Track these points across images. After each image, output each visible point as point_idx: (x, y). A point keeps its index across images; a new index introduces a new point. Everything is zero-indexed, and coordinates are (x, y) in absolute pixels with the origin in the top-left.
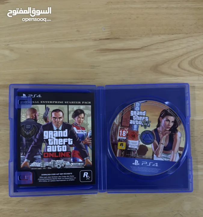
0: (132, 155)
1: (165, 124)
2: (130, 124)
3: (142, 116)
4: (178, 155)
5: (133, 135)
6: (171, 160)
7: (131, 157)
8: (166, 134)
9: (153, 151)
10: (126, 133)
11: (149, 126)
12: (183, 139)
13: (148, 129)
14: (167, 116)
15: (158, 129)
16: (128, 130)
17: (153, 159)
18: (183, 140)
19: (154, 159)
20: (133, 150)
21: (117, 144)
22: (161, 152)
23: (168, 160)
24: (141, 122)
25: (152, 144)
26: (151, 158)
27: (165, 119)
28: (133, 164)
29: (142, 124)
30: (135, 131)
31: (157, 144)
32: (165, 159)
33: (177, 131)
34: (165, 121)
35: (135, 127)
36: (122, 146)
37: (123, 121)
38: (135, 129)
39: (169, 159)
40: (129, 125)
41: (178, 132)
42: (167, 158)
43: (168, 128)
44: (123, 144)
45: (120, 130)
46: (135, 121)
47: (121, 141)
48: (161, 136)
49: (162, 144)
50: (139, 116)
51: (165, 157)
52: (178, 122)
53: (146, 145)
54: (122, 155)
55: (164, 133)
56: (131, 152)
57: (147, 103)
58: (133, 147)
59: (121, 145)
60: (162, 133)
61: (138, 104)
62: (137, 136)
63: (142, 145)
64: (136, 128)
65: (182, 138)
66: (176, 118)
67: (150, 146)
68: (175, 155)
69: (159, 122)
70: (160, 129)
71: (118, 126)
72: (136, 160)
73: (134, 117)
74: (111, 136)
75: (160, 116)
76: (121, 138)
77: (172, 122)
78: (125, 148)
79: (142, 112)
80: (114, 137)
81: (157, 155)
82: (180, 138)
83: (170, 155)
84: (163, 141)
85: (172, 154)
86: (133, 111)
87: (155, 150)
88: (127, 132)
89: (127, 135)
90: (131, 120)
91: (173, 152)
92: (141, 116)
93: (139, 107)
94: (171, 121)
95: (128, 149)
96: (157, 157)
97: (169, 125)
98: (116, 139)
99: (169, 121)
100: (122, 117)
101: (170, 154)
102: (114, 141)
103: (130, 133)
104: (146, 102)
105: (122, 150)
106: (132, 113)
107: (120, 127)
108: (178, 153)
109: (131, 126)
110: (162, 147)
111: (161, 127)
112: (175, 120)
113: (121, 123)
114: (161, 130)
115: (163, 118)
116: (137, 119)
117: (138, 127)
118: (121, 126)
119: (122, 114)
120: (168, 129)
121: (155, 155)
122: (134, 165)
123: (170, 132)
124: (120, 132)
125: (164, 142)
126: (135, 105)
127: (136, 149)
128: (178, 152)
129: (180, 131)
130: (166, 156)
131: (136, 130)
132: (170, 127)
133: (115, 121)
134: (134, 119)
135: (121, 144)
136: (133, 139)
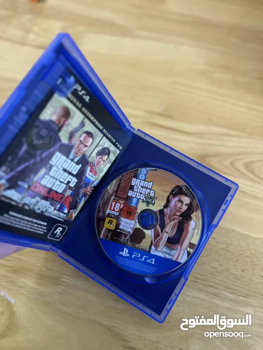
0: (122, 240)
1: (176, 205)
2: (128, 196)
3: (147, 188)
4: (186, 253)
5: (128, 212)
6: (174, 259)
7: (120, 243)
8: (174, 219)
9: (152, 240)
10: (119, 207)
11: (153, 204)
12: (198, 232)
13: (151, 207)
14: (181, 195)
15: (165, 210)
16: (124, 204)
17: (149, 252)
18: (198, 234)
19: (151, 253)
20: (124, 233)
21: (104, 221)
22: (162, 244)
23: (170, 257)
24: (144, 197)
25: (153, 230)
26: (148, 250)
27: (177, 199)
28: (120, 253)
29: (145, 199)
30: (133, 206)
31: (160, 232)
32: (167, 256)
33: (191, 218)
34: (176, 202)
35: (134, 201)
36: (111, 224)
37: (119, 189)
38: (133, 204)
39: (172, 257)
40: (126, 197)
41: (192, 220)
42: (169, 254)
43: (179, 211)
44: (112, 221)
45: (113, 202)
46: (136, 193)
47: (111, 217)
48: (167, 220)
49: (167, 232)
50: (142, 187)
51: (166, 253)
52: (195, 206)
53: (144, 230)
54: (107, 236)
55: (172, 218)
56: (121, 236)
57: (157, 173)
58: (125, 229)
59: (109, 222)
60: (169, 218)
61: (144, 171)
62: (135, 214)
63: (139, 229)
64: (135, 203)
65: (196, 230)
66: (193, 201)
67: (149, 233)
68: (182, 253)
69: (168, 201)
70: (167, 211)
71: (112, 195)
72: (125, 249)
73: (135, 187)
74: (99, 207)
75: (171, 193)
76: (112, 212)
77: (186, 204)
78: (113, 228)
79: (147, 183)
80: (101, 210)
81: (157, 246)
82: (194, 229)
83: (174, 251)
84: (168, 229)
85: (178, 251)
86: (135, 179)
87: (155, 240)
88: (122, 206)
89: (121, 210)
90: (130, 191)
91: (179, 247)
92: (145, 187)
93: (146, 175)
94: (184, 204)
95: (118, 230)
96: (156, 250)
97: (180, 208)
98: (104, 212)
99: (182, 202)
100: (119, 185)
101: (174, 249)
102: (101, 215)
103: (125, 208)
104: (156, 170)
105: (109, 230)
106: (134, 182)
107: (113, 197)
108: (186, 251)
109: (128, 199)
110: (165, 236)
111: (169, 209)
112: (191, 203)
113: (116, 192)
114: (168, 213)
115: (174, 196)
116: (139, 191)
117: (138, 202)
118: (116, 196)
119: (120, 180)
120: (178, 214)
121: (153, 247)
122: (121, 256)
123: (181, 218)
124: (112, 204)
125: (170, 230)
126: (140, 172)
127: (129, 232)
128: (187, 249)
129: (195, 220)
130: (169, 252)
131: (135, 206)
132: (182, 211)
133: (109, 188)
134: (135, 190)
135: (110, 220)
136: (127, 218)
